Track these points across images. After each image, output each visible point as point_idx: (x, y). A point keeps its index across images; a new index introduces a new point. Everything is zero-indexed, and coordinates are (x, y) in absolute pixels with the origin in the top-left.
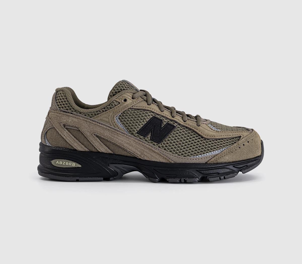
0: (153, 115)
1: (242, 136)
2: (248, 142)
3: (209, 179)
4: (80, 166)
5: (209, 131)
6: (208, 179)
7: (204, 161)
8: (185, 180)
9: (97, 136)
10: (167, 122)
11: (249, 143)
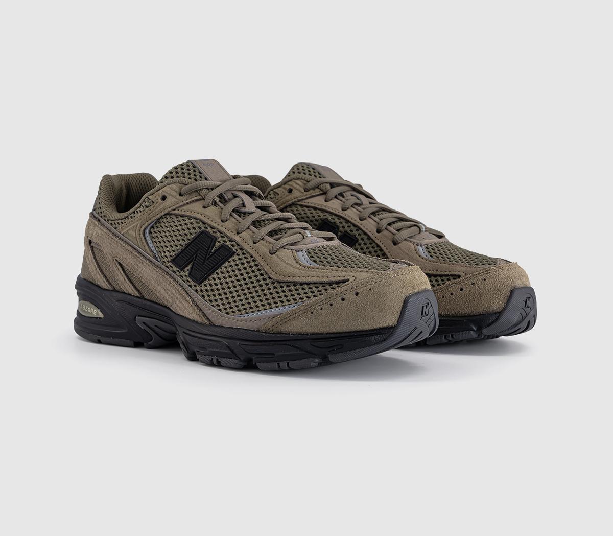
0: (203, 228)
1: (352, 279)
2: (357, 294)
3: (258, 364)
4: (101, 315)
5: (287, 265)
6: (256, 363)
7: (253, 326)
8: (219, 360)
9: (120, 264)
10: (222, 242)
11: (359, 295)
